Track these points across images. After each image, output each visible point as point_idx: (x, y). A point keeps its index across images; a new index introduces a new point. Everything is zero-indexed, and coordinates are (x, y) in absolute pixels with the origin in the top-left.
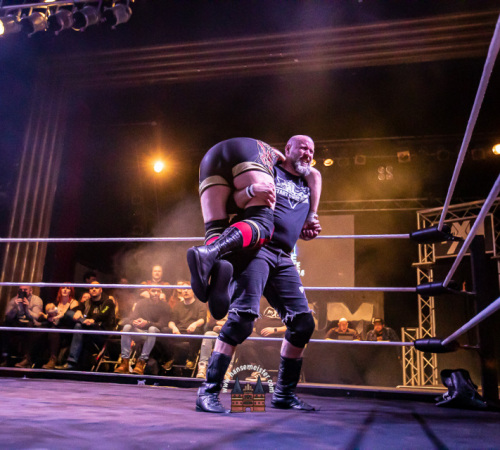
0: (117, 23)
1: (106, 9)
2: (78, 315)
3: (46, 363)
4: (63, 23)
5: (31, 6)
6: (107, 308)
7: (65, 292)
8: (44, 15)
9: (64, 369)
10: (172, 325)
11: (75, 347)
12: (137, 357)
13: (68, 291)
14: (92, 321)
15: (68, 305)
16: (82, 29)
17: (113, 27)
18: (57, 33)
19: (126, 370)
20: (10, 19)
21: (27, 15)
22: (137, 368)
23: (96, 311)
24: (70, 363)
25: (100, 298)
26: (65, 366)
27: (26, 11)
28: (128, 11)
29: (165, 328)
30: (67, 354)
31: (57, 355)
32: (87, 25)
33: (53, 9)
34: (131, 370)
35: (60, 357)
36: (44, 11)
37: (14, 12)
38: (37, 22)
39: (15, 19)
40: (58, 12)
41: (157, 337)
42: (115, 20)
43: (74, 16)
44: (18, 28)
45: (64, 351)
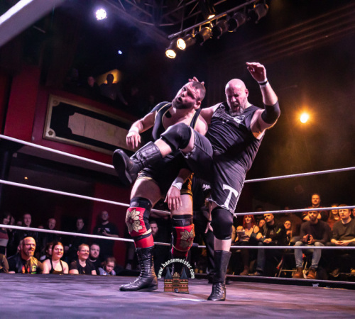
0: (259, 18)
1: (249, 10)
2: (259, 236)
3: (242, 271)
4: (221, 30)
5: (200, 24)
6: (280, 230)
7: (248, 220)
8: (208, 28)
9: (255, 276)
10: (333, 241)
11: (260, 259)
12: (308, 266)
13: (250, 219)
14: (270, 240)
15: (252, 229)
16: (235, 30)
17: (256, 22)
18: (218, 37)
19: (302, 277)
20: (188, 37)
21: (198, 31)
22: (309, 275)
23: (272, 233)
24: (259, 271)
25: (273, 222)
26: (256, 273)
27: (197, 29)
28: (265, 7)
29: (328, 243)
30: (256, 265)
31: (249, 266)
32: (238, 25)
33: (213, 22)
34: (305, 276)
35: (251, 267)
36: (208, 25)
37: (190, 32)
38: (205, 34)
39: (191, 36)
40: (217, 23)
41: (323, 250)
42: (257, 17)
43: (228, 23)
44: (193, 42)
45: (253, 263)
